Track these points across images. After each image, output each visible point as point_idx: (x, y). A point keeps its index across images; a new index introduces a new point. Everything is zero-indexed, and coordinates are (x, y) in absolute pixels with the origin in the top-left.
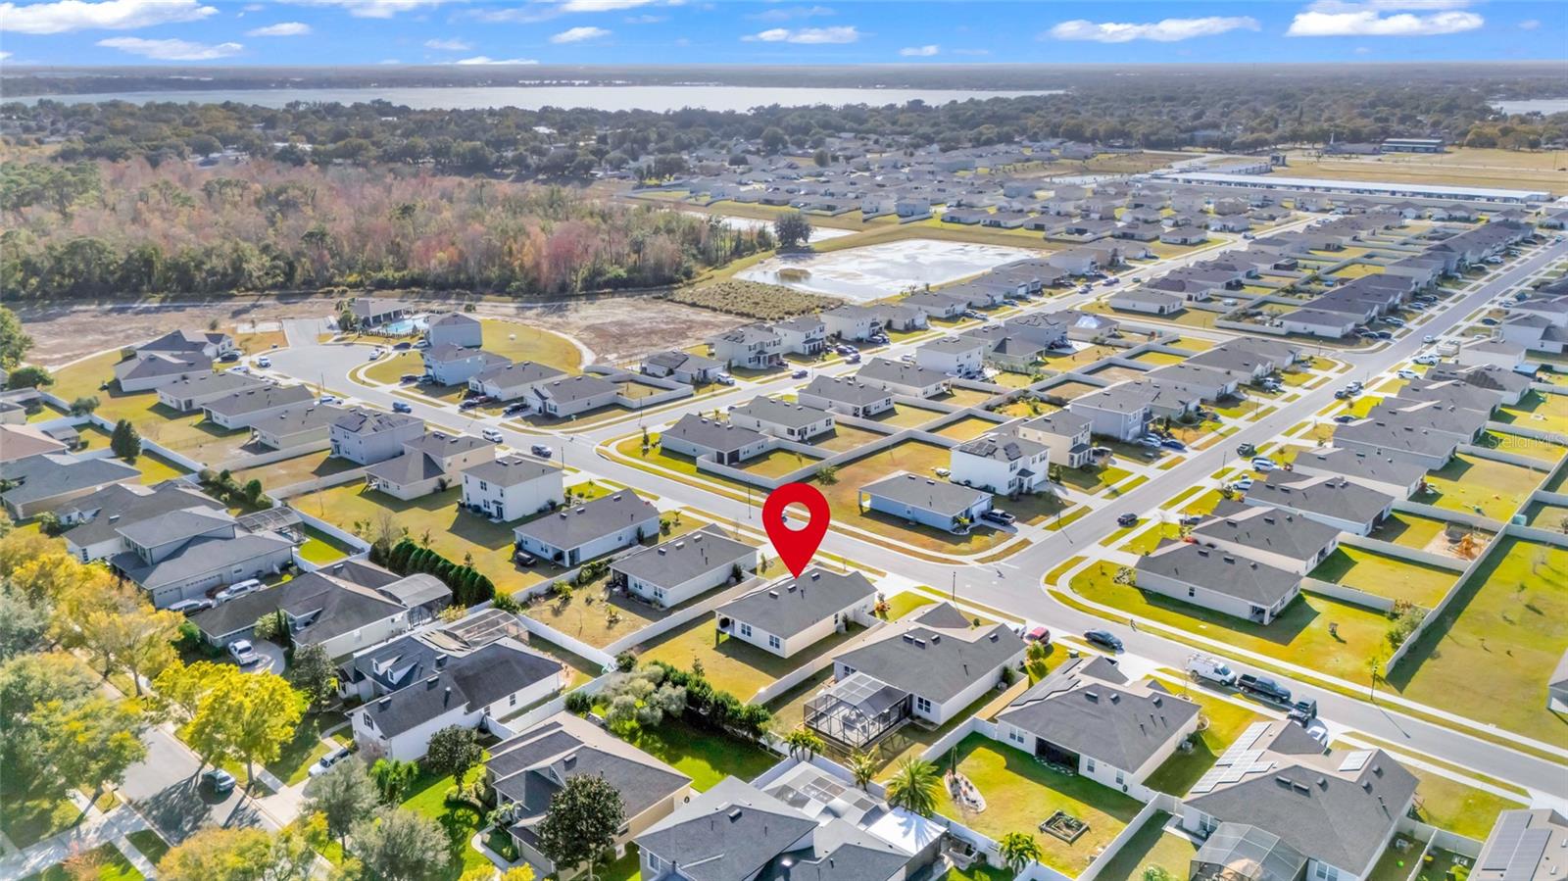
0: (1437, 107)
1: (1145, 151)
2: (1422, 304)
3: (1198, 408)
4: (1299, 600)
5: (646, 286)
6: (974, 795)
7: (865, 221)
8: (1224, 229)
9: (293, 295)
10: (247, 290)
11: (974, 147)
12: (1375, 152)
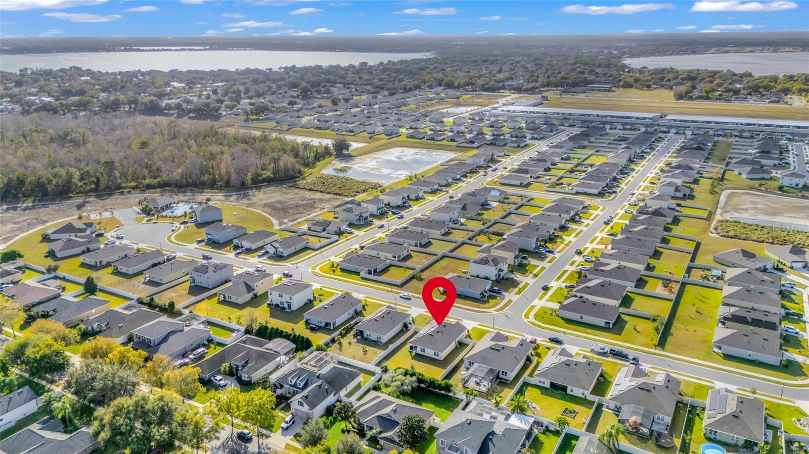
0: (603, 65)
1: (484, 93)
2: (625, 176)
3: (553, 233)
4: (619, 317)
5: (283, 181)
6: (534, 405)
7: (370, 138)
8: (533, 138)
9: (103, 195)
10: (78, 193)
11: (404, 92)
12: (584, 92)
